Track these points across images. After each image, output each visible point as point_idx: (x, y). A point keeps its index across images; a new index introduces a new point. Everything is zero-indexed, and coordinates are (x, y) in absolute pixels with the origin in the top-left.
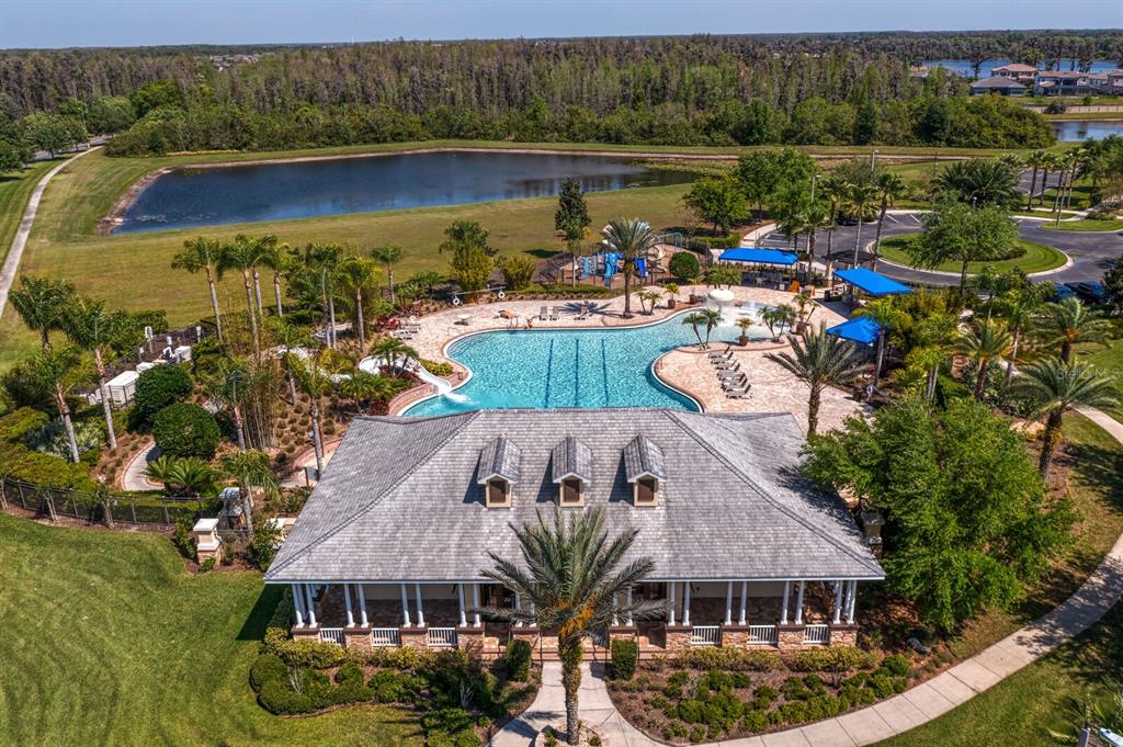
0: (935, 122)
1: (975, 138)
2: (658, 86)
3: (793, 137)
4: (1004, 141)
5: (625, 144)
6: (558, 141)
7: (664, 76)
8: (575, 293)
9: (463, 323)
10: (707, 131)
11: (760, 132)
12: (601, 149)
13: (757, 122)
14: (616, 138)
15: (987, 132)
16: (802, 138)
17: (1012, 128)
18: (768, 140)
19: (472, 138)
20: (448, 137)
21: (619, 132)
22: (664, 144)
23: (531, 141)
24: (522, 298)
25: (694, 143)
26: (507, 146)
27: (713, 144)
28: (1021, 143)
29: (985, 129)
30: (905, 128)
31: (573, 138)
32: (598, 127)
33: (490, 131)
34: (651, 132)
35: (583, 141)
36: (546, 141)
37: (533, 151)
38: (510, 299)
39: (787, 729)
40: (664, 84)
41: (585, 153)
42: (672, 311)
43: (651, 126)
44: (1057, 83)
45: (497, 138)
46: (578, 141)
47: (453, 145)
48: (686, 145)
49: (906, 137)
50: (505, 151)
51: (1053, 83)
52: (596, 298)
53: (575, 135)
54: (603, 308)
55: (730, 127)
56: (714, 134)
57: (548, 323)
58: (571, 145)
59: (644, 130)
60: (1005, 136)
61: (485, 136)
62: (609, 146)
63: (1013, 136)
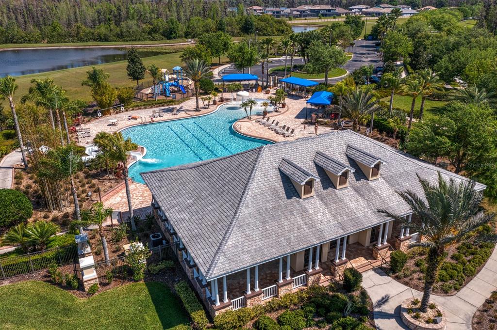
0: (249, 25)
1: (265, 32)
2: (116, 13)
3: (190, 35)
4: (276, 33)
5: (110, 41)
6: (73, 42)
7: (119, 9)
8: (161, 103)
9: (113, 124)
10: (150, 33)
11: (175, 32)
12: (98, 44)
13: (174, 28)
14: (106, 39)
15: (269, 29)
16: (194, 35)
17: (278, 27)
18: (179, 37)
19: (21, 43)
20: (6, 43)
21: (105, 35)
22: (130, 41)
23: (58, 43)
24: (133, 110)
25: (145, 39)
26: (43, 46)
27: (154, 39)
28: (282, 33)
29: (269, 28)
30: (237, 28)
31: (81, 40)
32: (93, 34)
33: (32, 39)
34: (122, 35)
35: (87, 42)
36: (66, 42)
37: (62, 47)
38: (127, 111)
39: (480, 270)
40: (119, 13)
41: (91, 47)
42: (216, 106)
43: (122, 32)
44: (274, 13)
45: (36, 42)
46: (84, 41)
47: (11, 47)
48: (141, 40)
49: (239, 33)
50: (45, 48)
51: (272, 13)
52: (175, 104)
53: (81, 39)
54: (180, 109)
55: (161, 31)
56: (154, 35)
57: (159, 118)
58: (81, 44)
59: (119, 35)
60: (276, 30)
61: (29, 41)
62: (102, 43)
63: (279, 31)
